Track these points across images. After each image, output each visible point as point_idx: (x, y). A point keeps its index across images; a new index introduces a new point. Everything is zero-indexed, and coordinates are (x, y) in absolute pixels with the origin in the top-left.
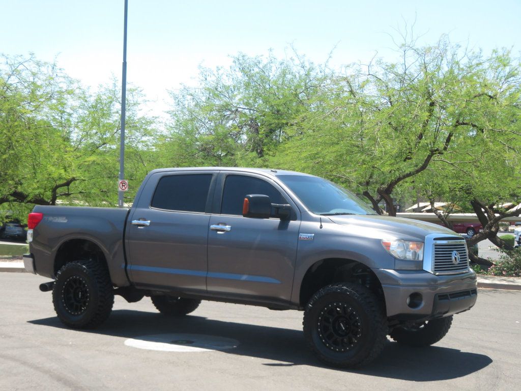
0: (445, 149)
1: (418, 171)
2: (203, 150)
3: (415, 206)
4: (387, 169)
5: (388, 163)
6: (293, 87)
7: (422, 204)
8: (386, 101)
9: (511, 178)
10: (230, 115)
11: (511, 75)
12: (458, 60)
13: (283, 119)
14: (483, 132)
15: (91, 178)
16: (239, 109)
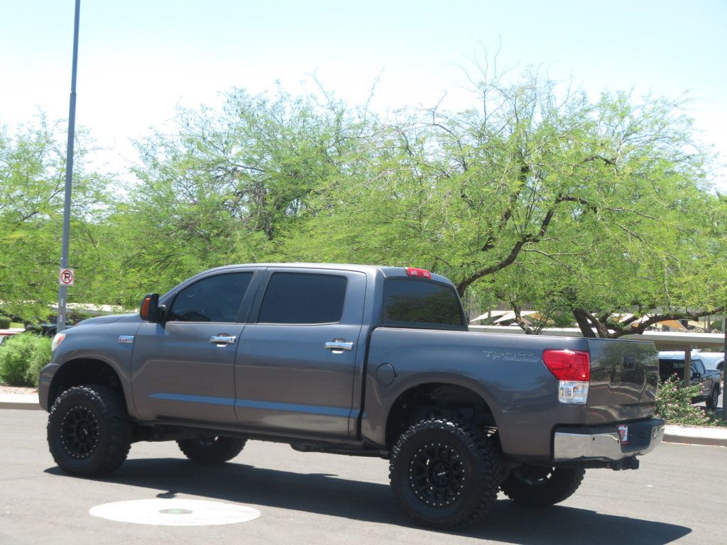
0: (542, 234)
1: (502, 266)
2: (184, 228)
3: (485, 316)
4: (456, 262)
5: (460, 252)
6: (317, 138)
7: (494, 313)
8: (457, 163)
9: (634, 279)
10: (225, 176)
11: (632, 130)
12: (558, 106)
13: (304, 183)
14: (596, 212)
15: (14, 264)
16: (239, 168)
